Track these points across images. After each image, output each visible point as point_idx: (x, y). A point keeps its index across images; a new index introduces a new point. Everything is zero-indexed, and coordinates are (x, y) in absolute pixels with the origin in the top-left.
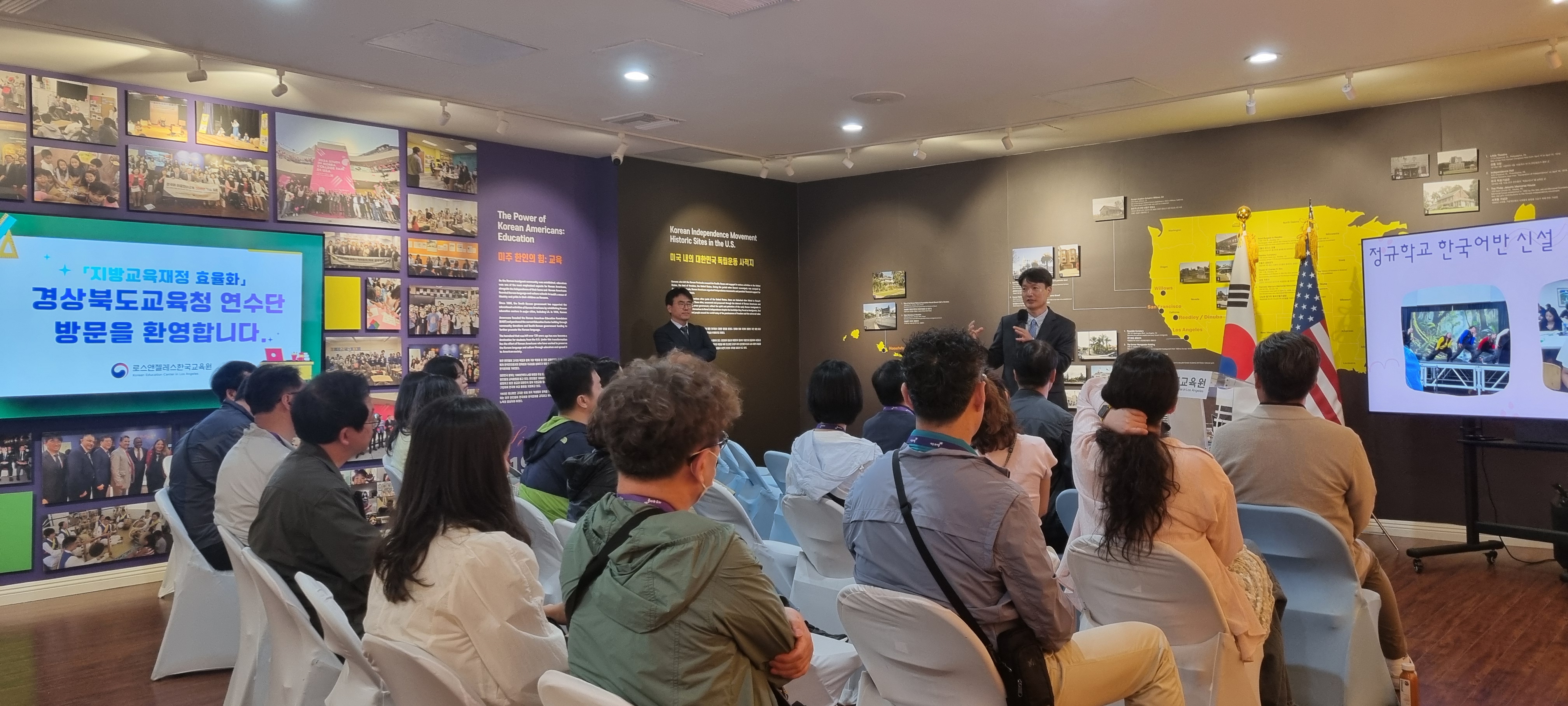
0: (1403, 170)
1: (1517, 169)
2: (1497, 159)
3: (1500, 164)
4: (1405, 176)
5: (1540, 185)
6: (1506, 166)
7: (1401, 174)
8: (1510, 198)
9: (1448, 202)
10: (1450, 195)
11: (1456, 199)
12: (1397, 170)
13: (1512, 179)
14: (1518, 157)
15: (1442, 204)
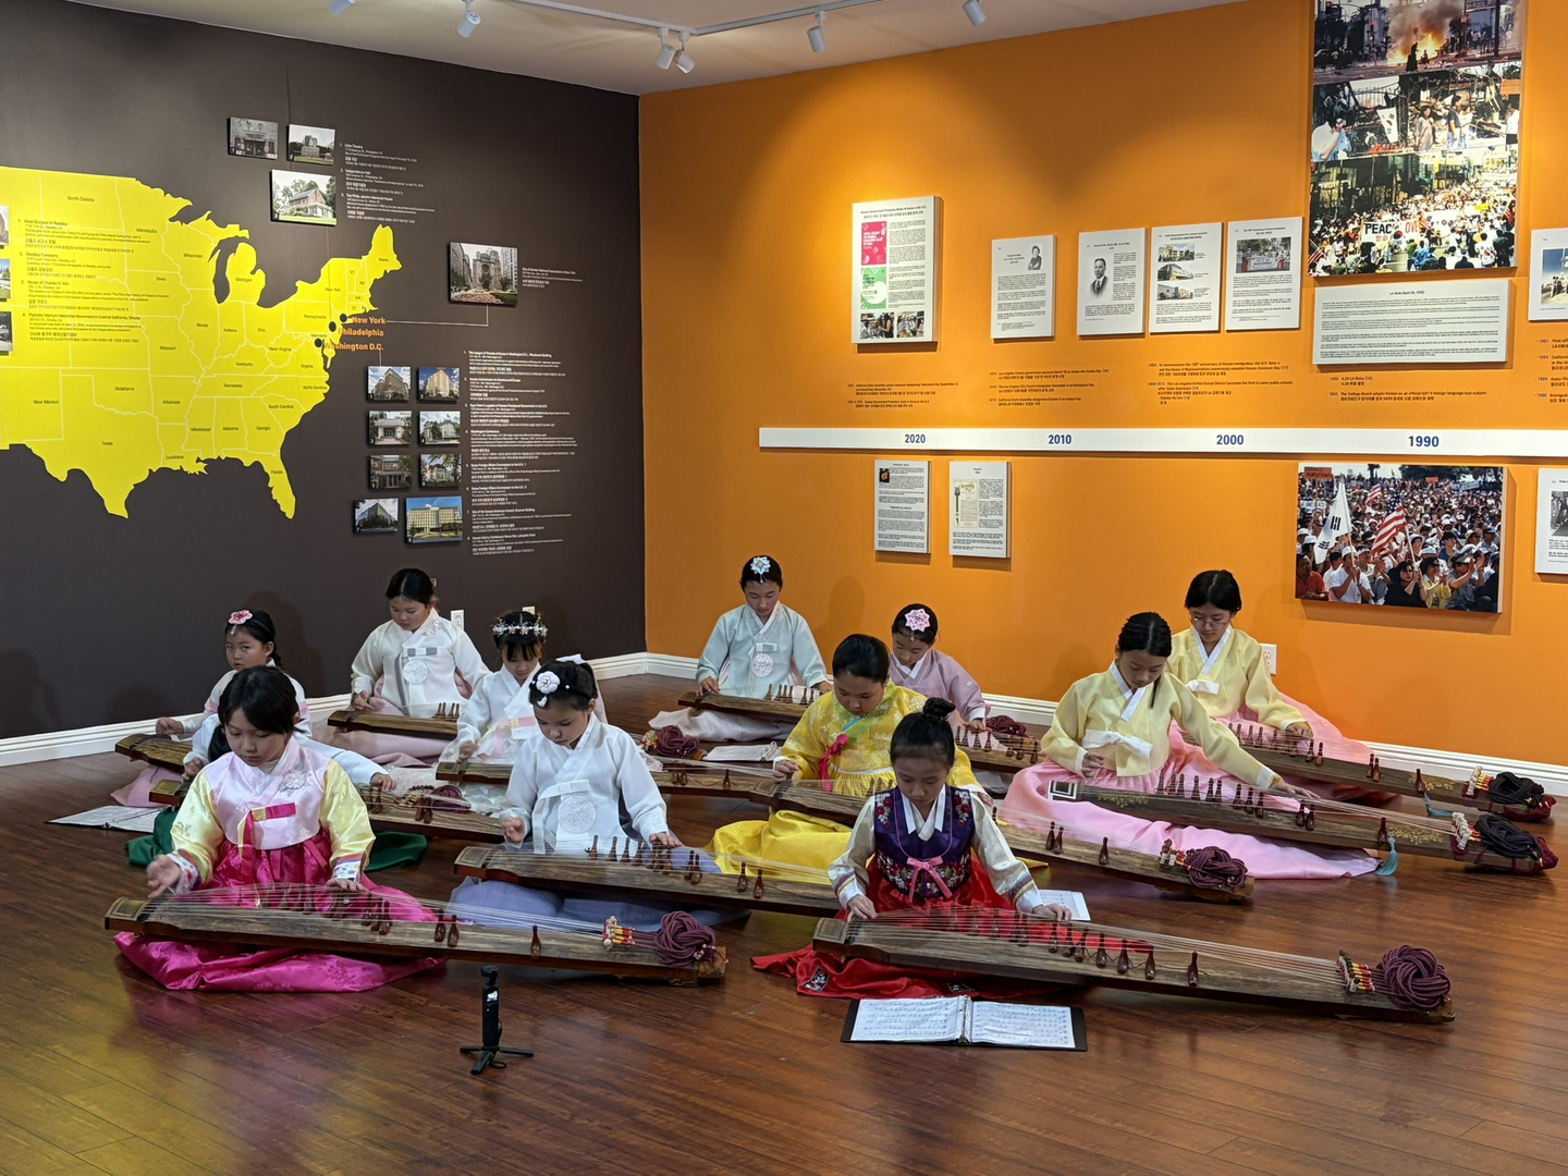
0: (246, 142)
1: (374, 172)
2: (354, 150)
3: (355, 159)
4: (247, 152)
5: (397, 201)
6: (362, 164)
7: (243, 148)
8: (368, 213)
9: (302, 205)
10: (303, 194)
11: (311, 203)
12: (237, 140)
13: (369, 185)
14: (373, 154)
15: (295, 206)
